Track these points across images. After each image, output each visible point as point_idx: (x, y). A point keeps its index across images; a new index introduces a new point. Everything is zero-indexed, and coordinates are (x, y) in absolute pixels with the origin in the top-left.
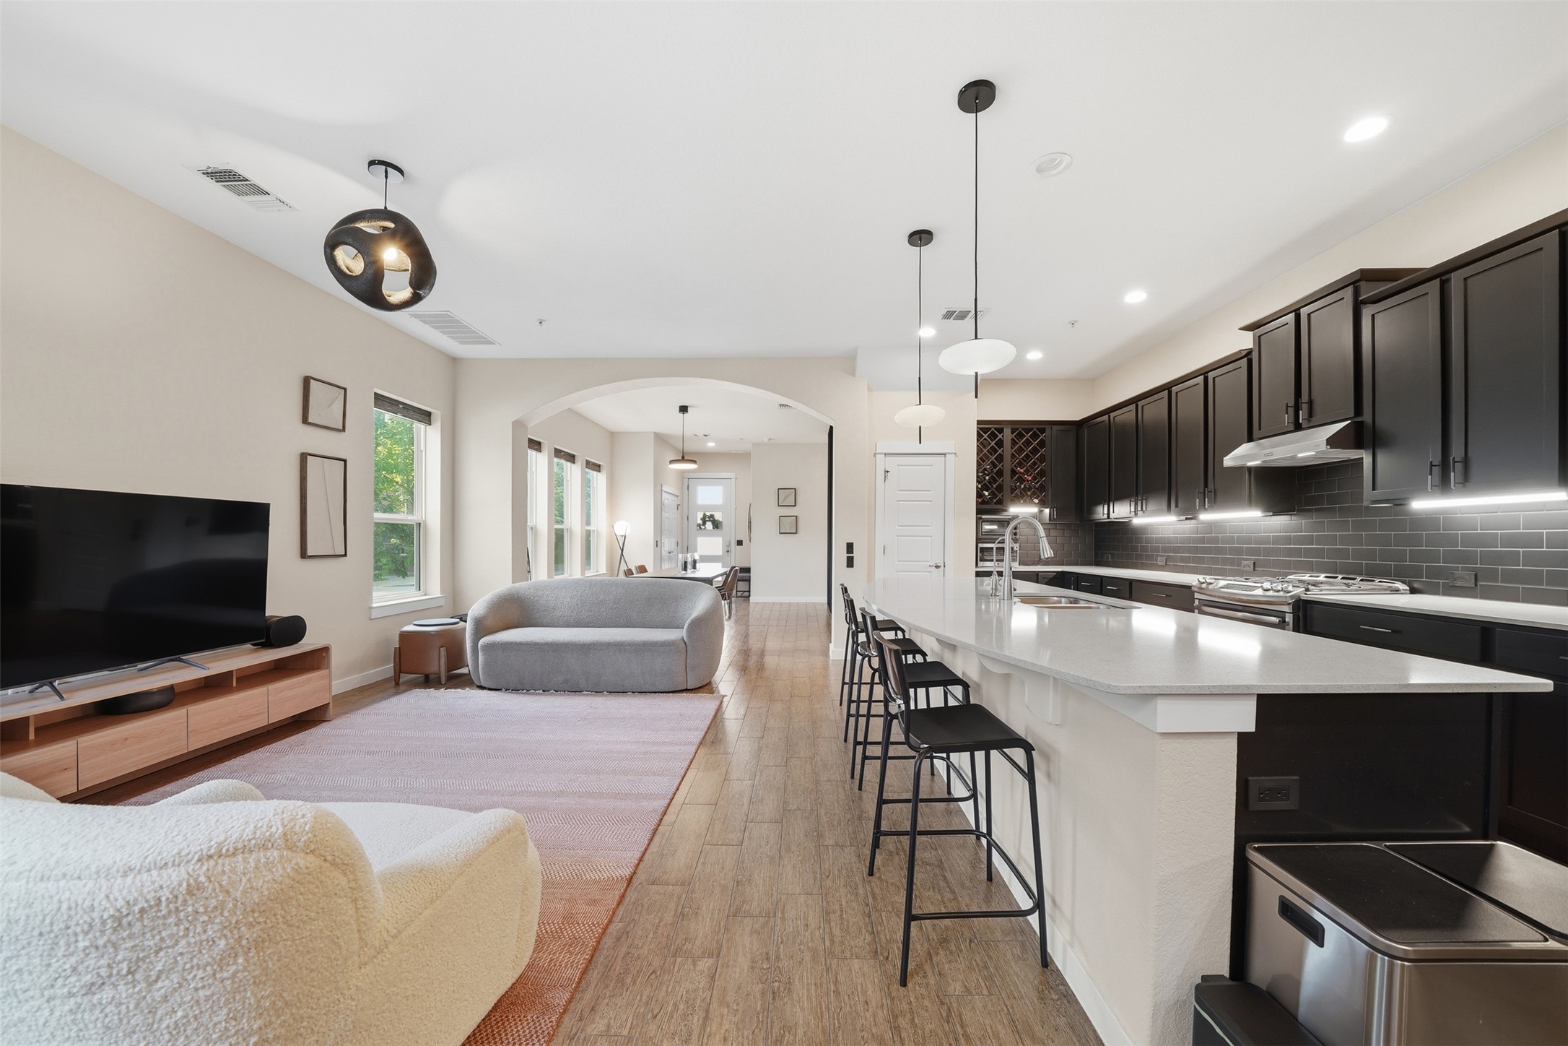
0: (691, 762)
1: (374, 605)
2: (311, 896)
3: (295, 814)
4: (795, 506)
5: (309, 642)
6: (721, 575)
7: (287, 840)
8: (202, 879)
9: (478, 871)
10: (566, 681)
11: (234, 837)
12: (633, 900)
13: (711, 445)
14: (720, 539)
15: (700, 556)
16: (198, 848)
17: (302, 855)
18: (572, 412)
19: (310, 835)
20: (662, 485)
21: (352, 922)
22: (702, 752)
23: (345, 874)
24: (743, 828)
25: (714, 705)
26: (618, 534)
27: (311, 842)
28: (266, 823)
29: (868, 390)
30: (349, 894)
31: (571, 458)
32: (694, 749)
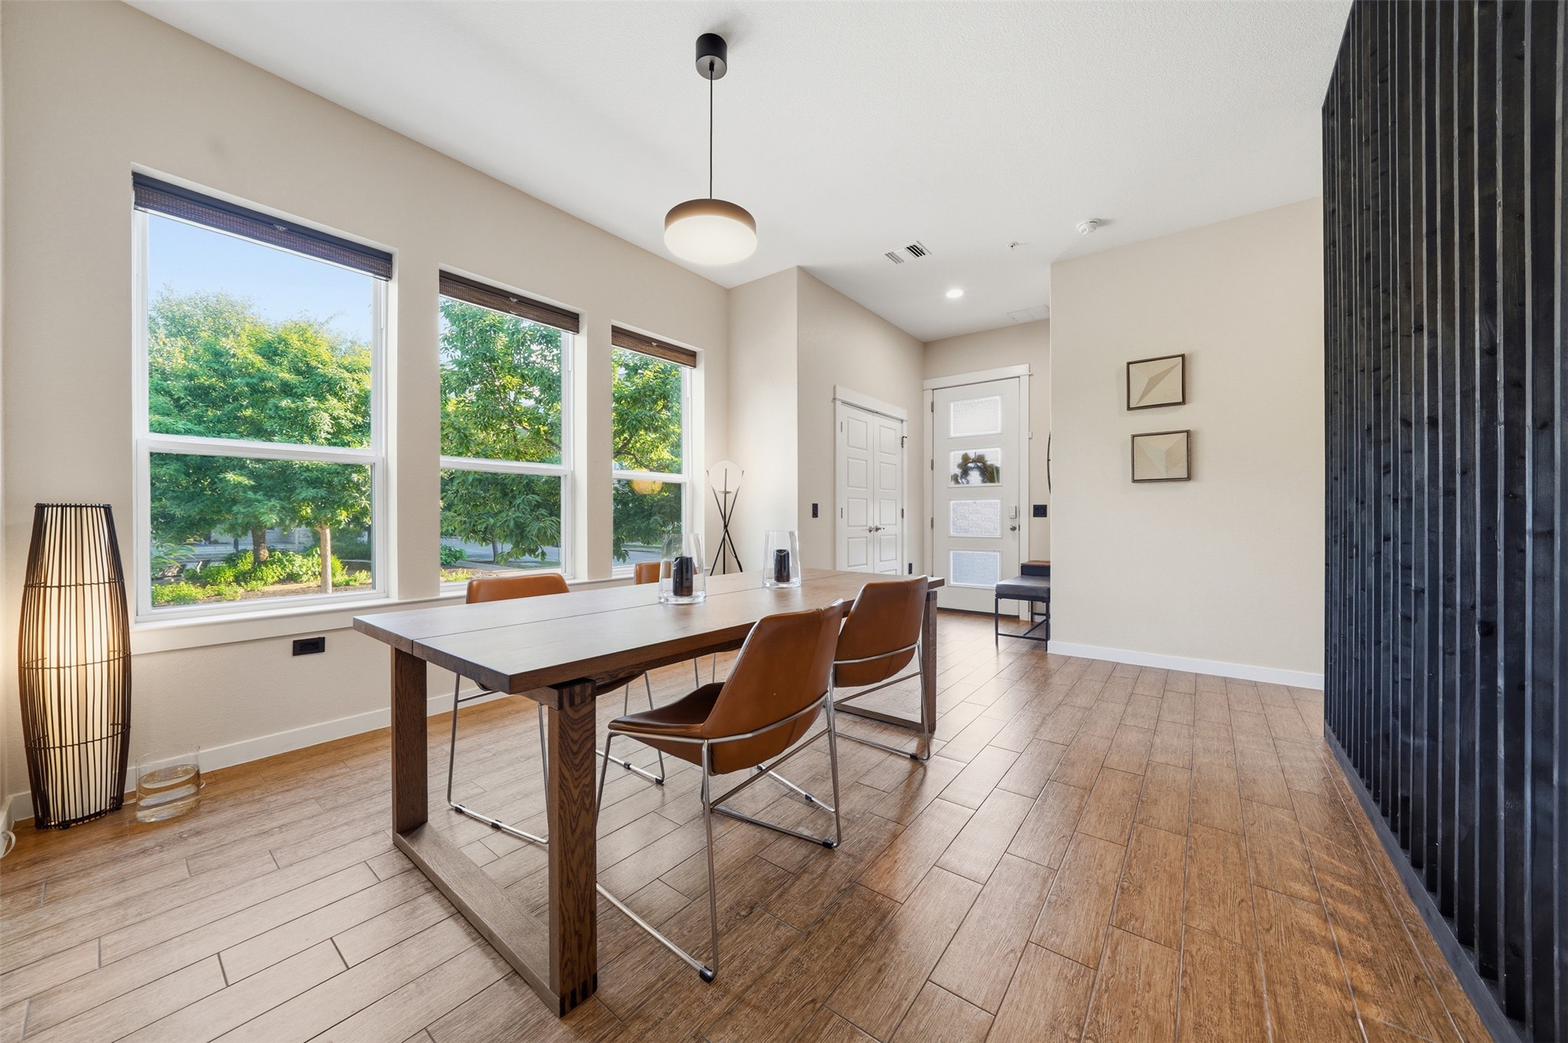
4: (1183, 402)
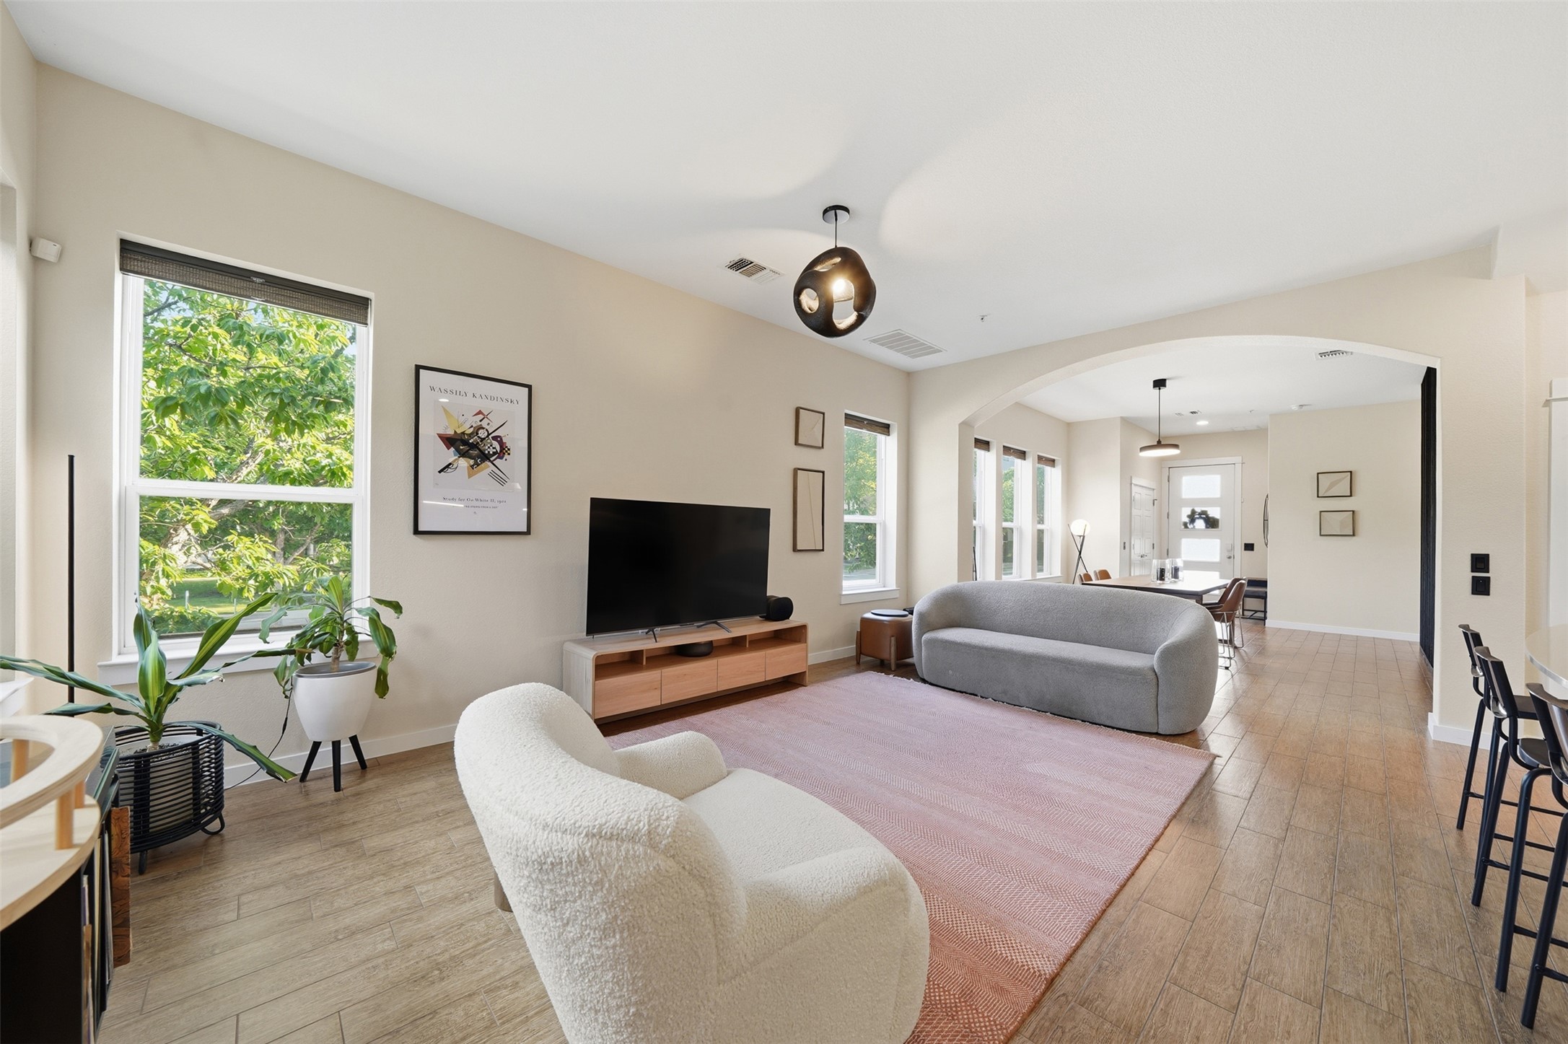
0: (1157, 840)
1: (844, 593)
2: (671, 900)
3: (661, 814)
5: (795, 620)
6: (1219, 588)
7: (651, 839)
8: (587, 853)
9: (845, 920)
10: (1005, 692)
11: (612, 822)
12: (1051, 1014)
13: (1202, 423)
14: (1217, 542)
15: (1185, 563)
16: (587, 824)
17: (662, 857)
18: (1020, 406)
19: (670, 840)
20: (1131, 477)
21: (710, 937)
22: (1174, 829)
23: (703, 888)
24: (1239, 986)
25: (1200, 766)
26: (1073, 533)
27: (671, 847)
28: (636, 817)
29: (1527, 295)
30: (707, 908)
31: (1022, 454)
32: (1162, 822)
